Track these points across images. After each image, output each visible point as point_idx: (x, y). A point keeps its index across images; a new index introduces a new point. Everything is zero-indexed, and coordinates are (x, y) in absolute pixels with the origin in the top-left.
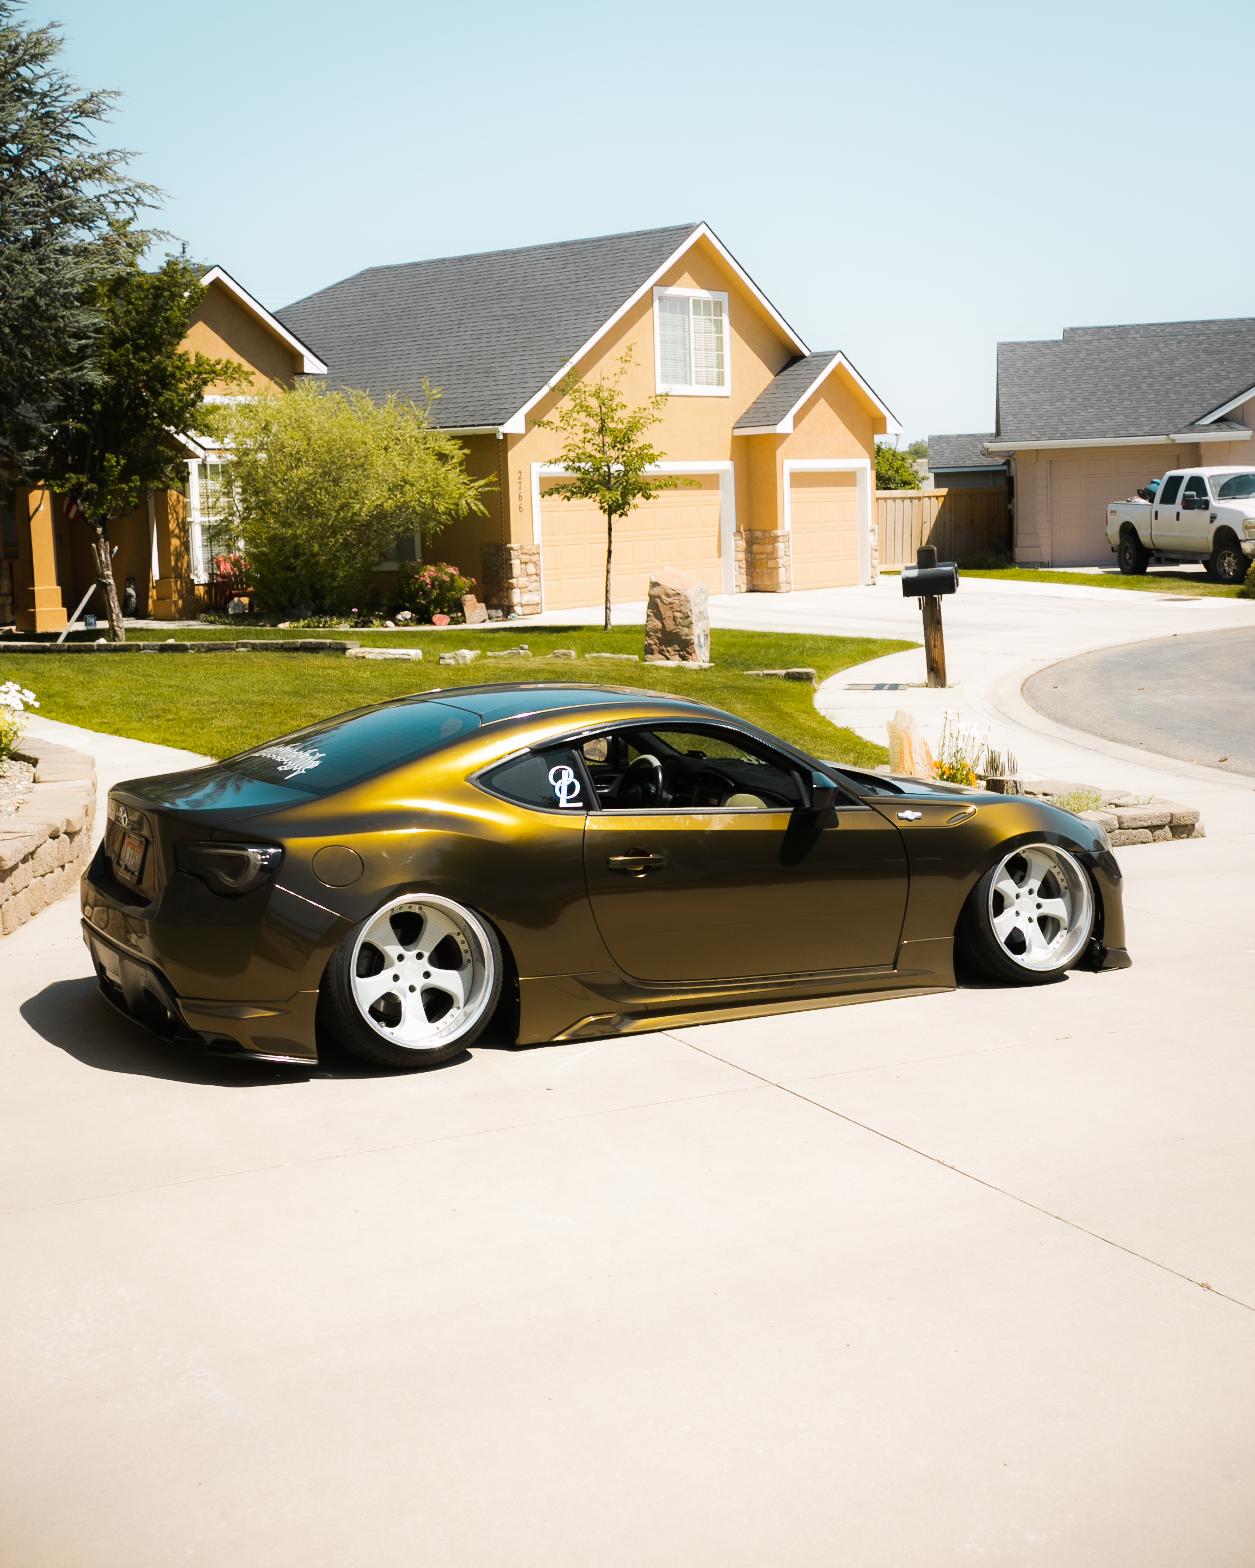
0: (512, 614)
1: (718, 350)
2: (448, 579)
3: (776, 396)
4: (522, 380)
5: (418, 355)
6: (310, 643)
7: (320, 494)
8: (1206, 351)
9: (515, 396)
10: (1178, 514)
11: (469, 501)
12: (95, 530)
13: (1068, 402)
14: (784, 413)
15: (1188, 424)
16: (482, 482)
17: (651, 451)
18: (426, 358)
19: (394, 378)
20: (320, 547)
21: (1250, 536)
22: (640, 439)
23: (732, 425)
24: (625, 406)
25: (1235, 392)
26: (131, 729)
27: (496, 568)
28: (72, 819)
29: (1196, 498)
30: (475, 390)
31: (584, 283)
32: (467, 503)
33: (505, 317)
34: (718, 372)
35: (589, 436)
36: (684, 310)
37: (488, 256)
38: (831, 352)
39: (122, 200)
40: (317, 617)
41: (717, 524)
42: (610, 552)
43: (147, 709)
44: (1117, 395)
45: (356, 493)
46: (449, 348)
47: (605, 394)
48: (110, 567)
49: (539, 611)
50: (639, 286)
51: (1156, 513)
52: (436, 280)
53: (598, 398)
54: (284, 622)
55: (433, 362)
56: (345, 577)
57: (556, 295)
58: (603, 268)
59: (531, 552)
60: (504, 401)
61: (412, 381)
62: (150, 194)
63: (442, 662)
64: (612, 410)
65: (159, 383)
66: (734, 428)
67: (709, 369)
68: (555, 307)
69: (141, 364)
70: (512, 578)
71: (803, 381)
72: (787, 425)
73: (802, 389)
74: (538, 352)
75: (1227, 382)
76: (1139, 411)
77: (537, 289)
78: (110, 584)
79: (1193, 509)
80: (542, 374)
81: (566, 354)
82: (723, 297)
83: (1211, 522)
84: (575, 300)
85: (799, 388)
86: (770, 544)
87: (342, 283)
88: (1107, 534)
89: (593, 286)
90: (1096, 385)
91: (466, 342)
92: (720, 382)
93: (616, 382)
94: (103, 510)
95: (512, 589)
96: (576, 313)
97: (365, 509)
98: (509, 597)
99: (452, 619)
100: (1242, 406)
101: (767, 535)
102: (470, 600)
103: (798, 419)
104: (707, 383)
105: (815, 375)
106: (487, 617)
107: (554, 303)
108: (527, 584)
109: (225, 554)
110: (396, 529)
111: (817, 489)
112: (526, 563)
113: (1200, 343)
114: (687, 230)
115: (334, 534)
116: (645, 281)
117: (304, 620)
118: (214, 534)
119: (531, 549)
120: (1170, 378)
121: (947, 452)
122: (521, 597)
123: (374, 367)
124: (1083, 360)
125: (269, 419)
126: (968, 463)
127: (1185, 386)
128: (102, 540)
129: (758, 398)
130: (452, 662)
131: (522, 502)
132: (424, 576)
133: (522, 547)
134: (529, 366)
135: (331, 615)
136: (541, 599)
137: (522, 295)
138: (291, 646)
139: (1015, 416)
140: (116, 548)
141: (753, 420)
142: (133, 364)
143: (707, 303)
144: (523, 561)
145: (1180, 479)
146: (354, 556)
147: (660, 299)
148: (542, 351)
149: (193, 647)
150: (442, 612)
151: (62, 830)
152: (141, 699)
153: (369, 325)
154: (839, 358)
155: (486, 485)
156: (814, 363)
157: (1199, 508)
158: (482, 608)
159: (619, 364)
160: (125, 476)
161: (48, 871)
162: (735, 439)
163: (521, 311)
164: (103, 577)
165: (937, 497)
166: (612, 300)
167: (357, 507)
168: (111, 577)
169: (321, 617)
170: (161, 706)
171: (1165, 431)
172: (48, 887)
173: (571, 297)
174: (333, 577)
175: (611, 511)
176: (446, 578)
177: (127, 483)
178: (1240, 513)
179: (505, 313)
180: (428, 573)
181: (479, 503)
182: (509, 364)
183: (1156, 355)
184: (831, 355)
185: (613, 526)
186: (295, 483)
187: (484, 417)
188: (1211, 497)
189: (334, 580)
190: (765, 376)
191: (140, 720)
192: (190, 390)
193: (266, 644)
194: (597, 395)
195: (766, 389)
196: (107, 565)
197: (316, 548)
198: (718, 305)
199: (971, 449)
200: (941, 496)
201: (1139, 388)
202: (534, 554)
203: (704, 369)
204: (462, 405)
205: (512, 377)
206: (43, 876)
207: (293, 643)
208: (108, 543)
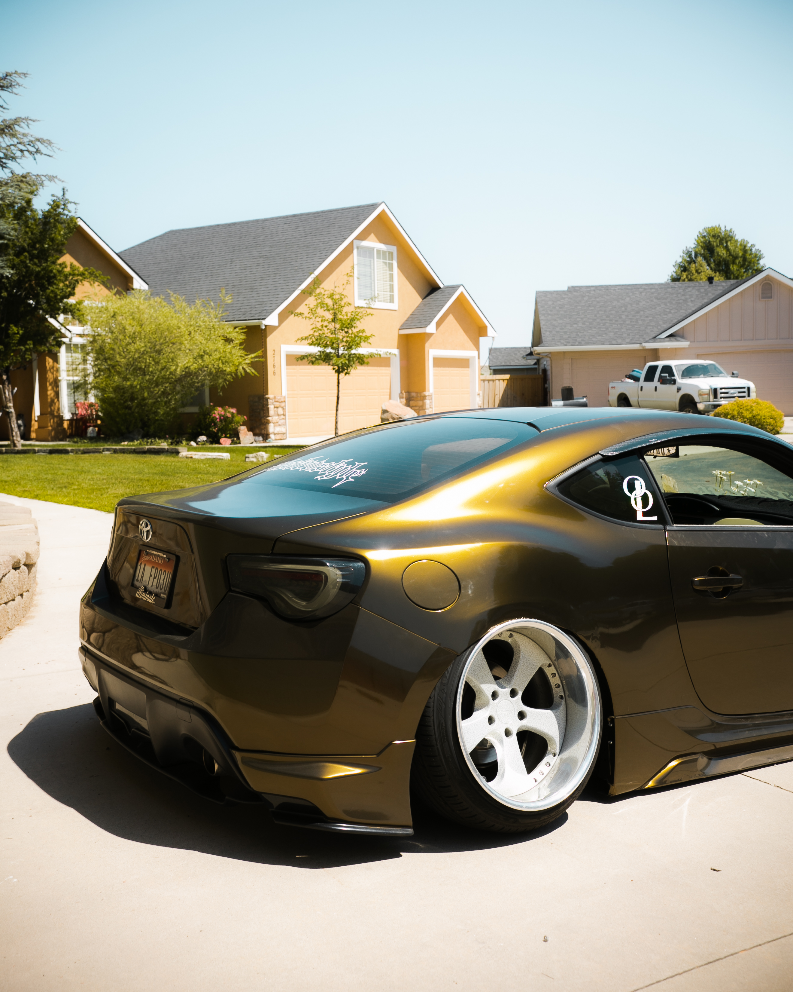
0: (269, 439)
1: (390, 281)
2: (230, 416)
3: (424, 310)
4: (276, 293)
5: (206, 279)
6: (154, 448)
7: (149, 360)
8: (656, 298)
9: (271, 302)
10: (656, 388)
11: (245, 367)
12: (2, 376)
13: (580, 324)
14: (431, 320)
15: (651, 338)
16: (253, 355)
17: (364, 334)
18: (211, 281)
19: (191, 293)
20: (148, 394)
21: (702, 400)
22: (359, 325)
23: (398, 327)
24: (350, 304)
25: (676, 321)
26: (47, 495)
27: (258, 410)
28: (30, 552)
29: (668, 378)
30: (244, 299)
31: (310, 237)
32: (243, 368)
33: (261, 257)
34: (390, 295)
35: (325, 323)
36: (371, 256)
37: (247, 223)
38: (457, 285)
39: (26, 149)
40: (145, 439)
41: (389, 387)
42: (338, 398)
43: (56, 482)
44: (608, 321)
45: (172, 360)
46: (225, 275)
47: (336, 297)
48: (12, 401)
49: (285, 438)
50: (346, 238)
51: (642, 387)
52: (214, 237)
53: (332, 299)
54: (124, 442)
55: (216, 283)
56: (163, 414)
57: (293, 244)
58: (321, 229)
59: (280, 401)
60: (264, 306)
61: (203, 294)
62: (46, 146)
63: (247, 460)
64: (342, 307)
65: (46, 281)
66: (400, 329)
67: (385, 293)
68: (293, 251)
69: (35, 266)
70: (268, 416)
71: (441, 302)
72: (431, 328)
73: (441, 307)
74: (285, 277)
75: (670, 315)
76: (622, 330)
77: (281, 241)
78: (11, 412)
79: (666, 384)
80: (288, 290)
81: (302, 277)
82: (394, 249)
83: (678, 392)
84: (305, 247)
85: (439, 306)
86: (420, 400)
87: (154, 239)
88: (609, 401)
89: (316, 239)
90: (596, 316)
91: (236, 272)
92: (392, 301)
93: (344, 289)
94: (7, 363)
95: (269, 423)
96: (307, 254)
97: (179, 370)
98: (266, 429)
99: (233, 441)
100: (683, 328)
101: (419, 395)
102: (243, 430)
103: (438, 324)
104: (384, 302)
105: (448, 299)
106: (253, 441)
107: (292, 249)
108: (278, 420)
109: (82, 401)
110: (196, 384)
111: (447, 369)
112: (277, 408)
113: (652, 293)
114: (374, 206)
115: (157, 385)
116: (349, 236)
117: (137, 441)
118: (76, 387)
119: (280, 399)
120: (638, 312)
121: (500, 357)
122: (274, 429)
123: (177, 287)
124: (587, 301)
125: (116, 310)
126: (513, 363)
127: (647, 317)
128: (7, 383)
129: (413, 312)
130: (254, 460)
131: (275, 369)
132: (215, 414)
133: (275, 397)
134: (279, 285)
135: (155, 438)
136: (286, 430)
137: (271, 244)
138: (141, 450)
139: (550, 332)
140: (16, 389)
141: (411, 324)
142: (29, 267)
143: (384, 252)
144: (276, 406)
145: (656, 367)
146: (170, 401)
147: (358, 248)
148: (287, 276)
149: (72, 451)
150: (226, 437)
151: (22, 562)
152: (50, 477)
153: (173, 263)
154: (461, 289)
155: (256, 357)
156: (447, 292)
157: (670, 383)
158: (250, 435)
159: (346, 278)
160: (23, 341)
161: (10, 599)
162: (401, 336)
163: (271, 254)
164: (7, 407)
165: (503, 380)
166: (330, 246)
167: (174, 368)
168: (12, 408)
169: (149, 439)
170: (65, 480)
171: (638, 342)
172: (10, 614)
173: (302, 245)
174: (156, 413)
175: (338, 372)
176: (229, 415)
177: (24, 346)
178: (696, 386)
179: (261, 255)
180: (218, 412)
181: (250, 368)
182: (265, 284)
183: (628, 299)
184: (458, 287)
185: (340, 381)
186: (133, 352)
187: (252, 315)
188: (677, 377)
189: (156, 416)
190: (417, 300)
191: (53, 489)
192: (67, 287)
193: (123, 449)
194: (331, 296)
195: (418, 307)
196: (10, 400)
197: (146, 395)
198: (391, 254)
199: (514, 355)
200: (505, 380)
201: (620, 317)
202: (282, 402)
203: (382, 293)
204: (237, 308)
205: (268, 291)
206: (6, 603)
207: (143, 448)
208: (10, 386)
